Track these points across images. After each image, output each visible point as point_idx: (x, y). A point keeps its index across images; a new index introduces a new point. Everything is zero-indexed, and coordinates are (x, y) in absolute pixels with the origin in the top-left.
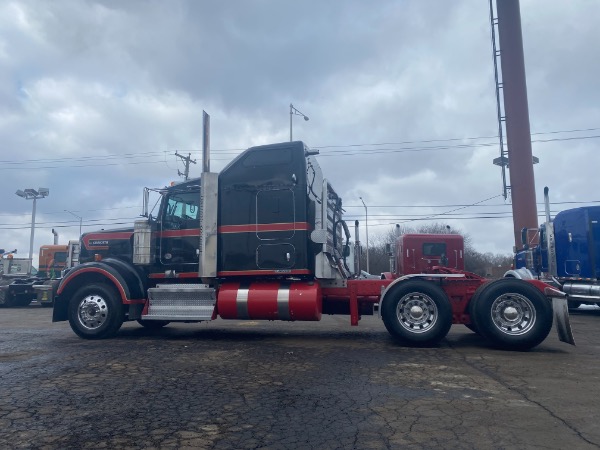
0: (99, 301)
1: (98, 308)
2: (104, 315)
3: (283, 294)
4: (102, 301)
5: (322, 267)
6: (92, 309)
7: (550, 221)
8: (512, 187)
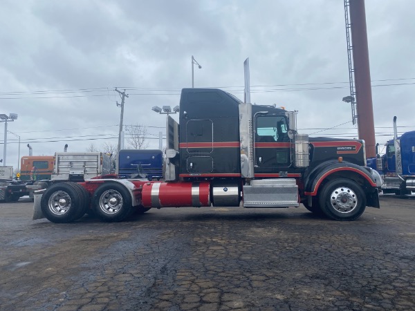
7: (398, 138)
8: (358, 116)
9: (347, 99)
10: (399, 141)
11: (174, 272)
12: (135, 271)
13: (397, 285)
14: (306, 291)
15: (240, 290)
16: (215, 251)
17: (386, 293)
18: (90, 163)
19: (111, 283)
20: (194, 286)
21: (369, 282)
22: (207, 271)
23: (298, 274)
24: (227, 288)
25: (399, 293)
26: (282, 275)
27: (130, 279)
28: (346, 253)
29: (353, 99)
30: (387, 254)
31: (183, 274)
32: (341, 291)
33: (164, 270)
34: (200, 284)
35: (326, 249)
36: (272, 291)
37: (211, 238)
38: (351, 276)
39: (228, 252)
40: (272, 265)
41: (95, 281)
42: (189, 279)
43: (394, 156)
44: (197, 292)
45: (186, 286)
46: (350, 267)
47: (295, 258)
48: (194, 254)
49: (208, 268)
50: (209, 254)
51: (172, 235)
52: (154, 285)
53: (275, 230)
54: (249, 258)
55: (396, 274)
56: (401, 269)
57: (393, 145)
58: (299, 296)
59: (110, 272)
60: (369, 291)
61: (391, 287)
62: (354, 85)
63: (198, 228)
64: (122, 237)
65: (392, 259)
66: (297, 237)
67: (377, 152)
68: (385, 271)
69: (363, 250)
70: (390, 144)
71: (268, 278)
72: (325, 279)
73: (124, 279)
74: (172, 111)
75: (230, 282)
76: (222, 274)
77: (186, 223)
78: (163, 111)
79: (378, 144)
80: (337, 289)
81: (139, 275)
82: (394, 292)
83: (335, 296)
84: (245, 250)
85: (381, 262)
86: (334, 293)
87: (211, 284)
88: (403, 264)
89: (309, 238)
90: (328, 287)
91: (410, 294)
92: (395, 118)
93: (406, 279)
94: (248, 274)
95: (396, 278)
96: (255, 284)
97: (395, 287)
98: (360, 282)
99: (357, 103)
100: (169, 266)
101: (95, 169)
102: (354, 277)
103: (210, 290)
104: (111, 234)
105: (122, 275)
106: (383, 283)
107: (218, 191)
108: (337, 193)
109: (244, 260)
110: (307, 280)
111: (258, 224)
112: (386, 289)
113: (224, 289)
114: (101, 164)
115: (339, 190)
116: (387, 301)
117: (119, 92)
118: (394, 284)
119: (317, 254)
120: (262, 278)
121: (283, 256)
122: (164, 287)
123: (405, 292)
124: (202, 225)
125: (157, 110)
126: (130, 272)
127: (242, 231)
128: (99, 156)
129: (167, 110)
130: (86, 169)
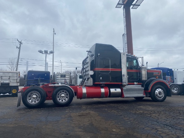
18: (12, 77)
74: (49, 53)
78: (44, 53)
92: (147, 63)
101: (16, 80)
107: (112, 90)
108: (157, 91)
114: (19, 78)
115: (158, 90)
117: (19, 41)
125: (41, 52)
128: (18, 74)
129: (46, 52)
130: (10, 80)
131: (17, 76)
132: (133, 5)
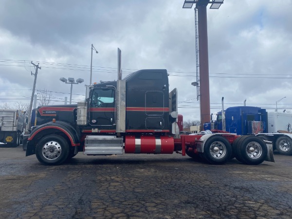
0: (56, 144)
1: (56, 148)
2: (59, 152)
3: (158, 142)
4: (58, 144)
5: (175, 129)
6: (52, 149)
7: (224, 111)
8: (201, 95)
9: (194, 84)
10: (224, 112)
11: (88, 202)
12: (58, 203)
13: (237, 205)
14: (184, 213)
15: (140, 213)
16: (115, 186)
17: (233, 211)
18: (7, 118)
19: (41, 214)
20: (107, 212)
21: (220, 205)
22: (113, 201)
23: (176, 201)
24: (131, 213)
25: (240, 211)
26: (166, 201)
27: (56, 209)
28: (202, 186)
29: (198, 84)
30: (226, 185)
31: (96, 204)
32: (206, 212)
33: (81, 201)
34: (111, 211)
35: (189, 183)
36: (162, 213)
37: (110, 177)
38: (209, 201)
39: (125, 187)
40: (157, 195)
41: (27, 212)
42: (101, 207)
43: (221, 122)
44: (110, 217)
45: (101, 213)
46: (207, 195)
47: (171, 190)
48: (101, 189)
49: (113, 199)
50: (112, 189)
51: (80, 174)
52: (76, 213)
53: (153, 170)
54: (141, 191)
55: (234, 199)
56: (237, 195)
57: (221, 115)
58: (181, 216)
59: (38, 204)
60: (222, 210)
61: (234, 208)
62: (199, 75)
63: (98, 169)
64: (40, 176)
65: (229, 189)
66: (168, 175)
67: (211, 119)
68: (228, 197)
69: (211, 183)
70: (219, 114)
71: (157, 204)
72: (194, 203)
73: (52, 210)
74: (75, 82)
75: (132, 209)
76: (124, 203)
77: (88, 166)
78: (68, 82)
79: (212, 114)
80: (202, 210)
81: (63, 206)
82: (236, 211)
83: (202, 215)
84: (136, 185)
85: (224, 191)
86: (201, 213)
87: (118, 210)
88: (237, 192)
89: (176, 175)
90: (197, 209)
91: (246, 212)
92: (223, 98)
93: (242, 202)
94: (143, 202)
95: (235, 201)
96: (149, 209)
97: (236, 207)
98: (216, 205)
99: (201, 87)
100: (84, 198)
101: (12, 123)
102: (211, 202)
103: (119, 215)
104: (31, 174)
105: (49, 207)
106: (229, 205)
109: (138, 192)
110: (183, 205)
111: (141, 166)
112: (231, 209)
113: (129, 213)
114: (17, 119)
116: (234, 216)
117: (34, 65)
118: (235, 205)
119: (184, 187)
120: (153, 204)
121: (162, 189)
122: (84, 214)
123: (243, 210)
124: (100, 167)
125: (63, 80)
126: (54, 204)
127: (131, 171)
128: (16, 113)
129: (72, 81)
130: (4, 123)
131: (14, 117)
132: (211, 3)
